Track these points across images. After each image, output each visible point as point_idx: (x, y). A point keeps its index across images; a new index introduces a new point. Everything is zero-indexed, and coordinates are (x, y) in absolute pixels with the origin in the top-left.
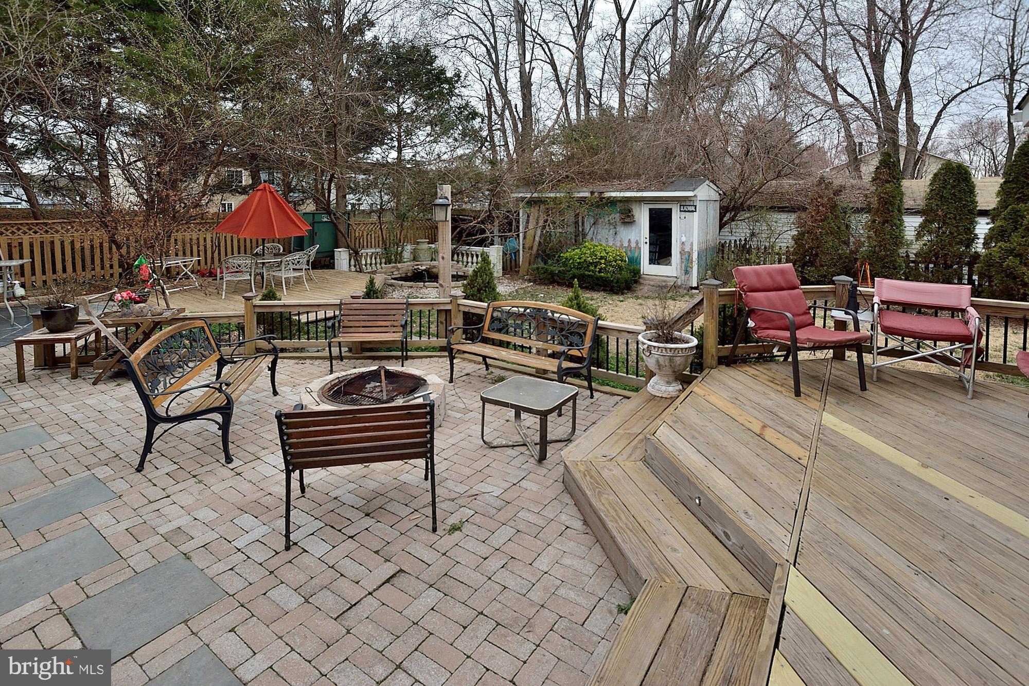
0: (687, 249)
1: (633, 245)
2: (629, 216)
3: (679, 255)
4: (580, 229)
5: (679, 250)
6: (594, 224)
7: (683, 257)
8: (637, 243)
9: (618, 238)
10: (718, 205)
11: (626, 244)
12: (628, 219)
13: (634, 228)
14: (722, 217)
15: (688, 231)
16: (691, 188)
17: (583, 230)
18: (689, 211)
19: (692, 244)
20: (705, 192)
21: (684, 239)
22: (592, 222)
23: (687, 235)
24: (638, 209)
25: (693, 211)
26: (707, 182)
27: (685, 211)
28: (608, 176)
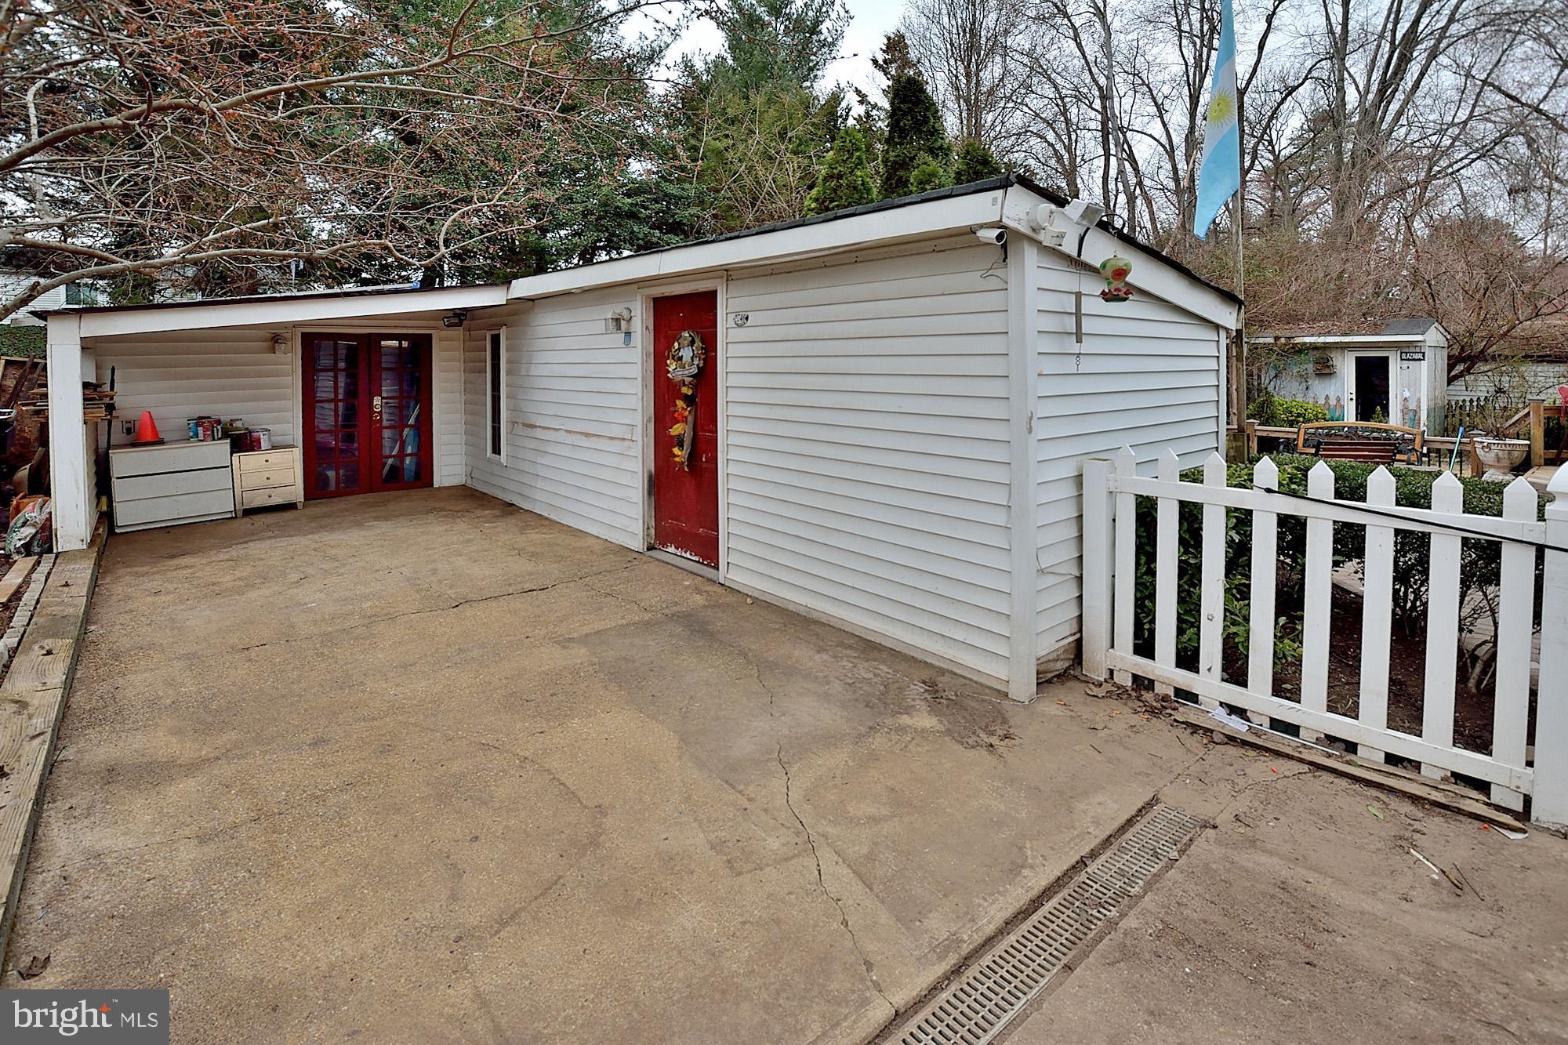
0: (1412, 406)
1: (1333, 402)
2: (1328, 367)
3: (1400, 415)
4: (1256, 383)
5: (1400, 407)
6: (1276, 376)
7: (1407, 417)
8: (1338, 400)
9: (1311, 393)
10: (1445, 353)
11: (1322, 401)
12: (1325, 370)
13: (1333, 381)
14: (1451, 368)
15: (1415, 385)
16: (1420, 331)
17: (1259, 384)
18: (1414, 360)
19: (1419, 401)
20: (1433, 336)
21: (1407, 394)
22: (1273, 373)
23: (1412, 389)
24: (1340, 358)
25: (1420, 360)
26: (1436, 324)
27: (1409, 360)
28: (1292, 319)
